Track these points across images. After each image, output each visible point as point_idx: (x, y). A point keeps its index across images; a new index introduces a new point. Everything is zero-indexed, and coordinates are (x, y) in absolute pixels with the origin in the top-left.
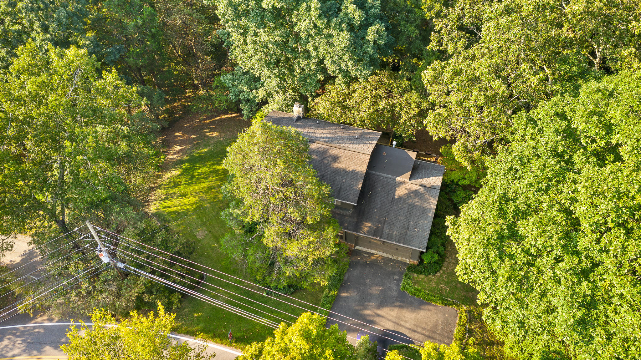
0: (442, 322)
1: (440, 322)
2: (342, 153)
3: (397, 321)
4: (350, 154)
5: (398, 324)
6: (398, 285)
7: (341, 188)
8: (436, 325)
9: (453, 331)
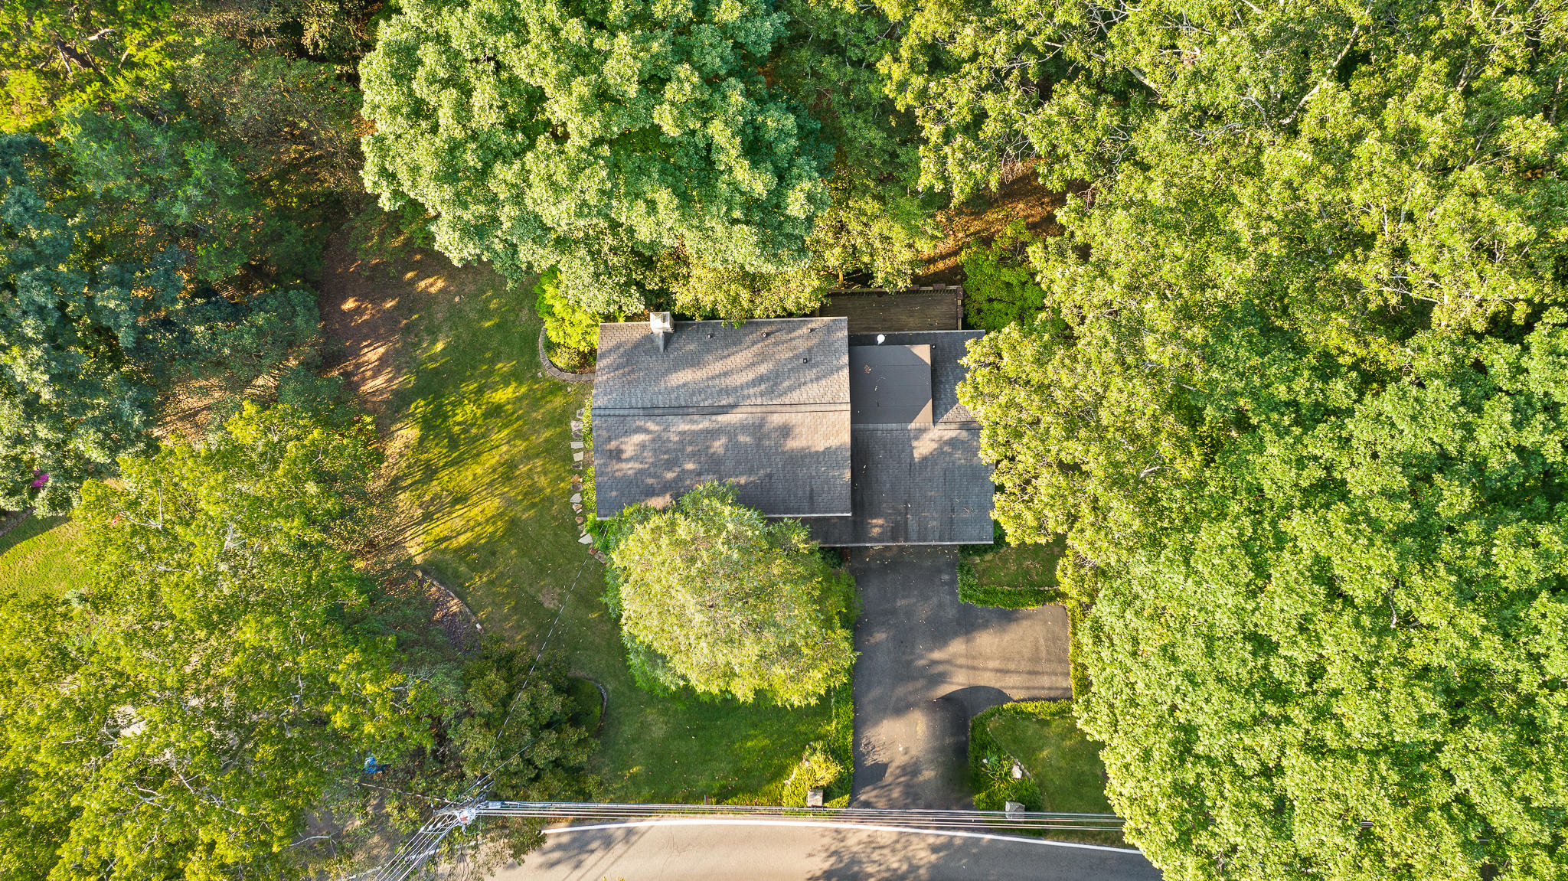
0: (1046, 640)
1: (1042, 641)
2: (793, 418)
3: (970, 662)
4: (808, 417)
5: (974, 668)
6: (953, 593)
7: (812, 490)
8: (1037, 649)
9: (1066, 651)
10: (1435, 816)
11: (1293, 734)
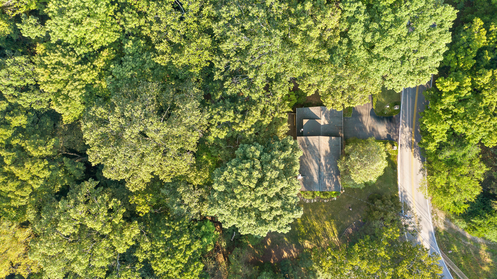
6: (350, 118)
10: (429, 34)
11: (413, 55)
